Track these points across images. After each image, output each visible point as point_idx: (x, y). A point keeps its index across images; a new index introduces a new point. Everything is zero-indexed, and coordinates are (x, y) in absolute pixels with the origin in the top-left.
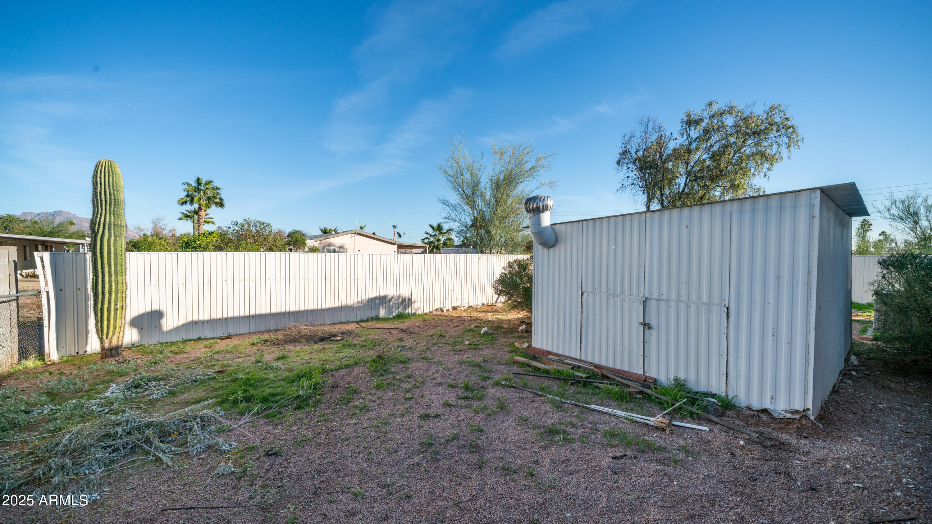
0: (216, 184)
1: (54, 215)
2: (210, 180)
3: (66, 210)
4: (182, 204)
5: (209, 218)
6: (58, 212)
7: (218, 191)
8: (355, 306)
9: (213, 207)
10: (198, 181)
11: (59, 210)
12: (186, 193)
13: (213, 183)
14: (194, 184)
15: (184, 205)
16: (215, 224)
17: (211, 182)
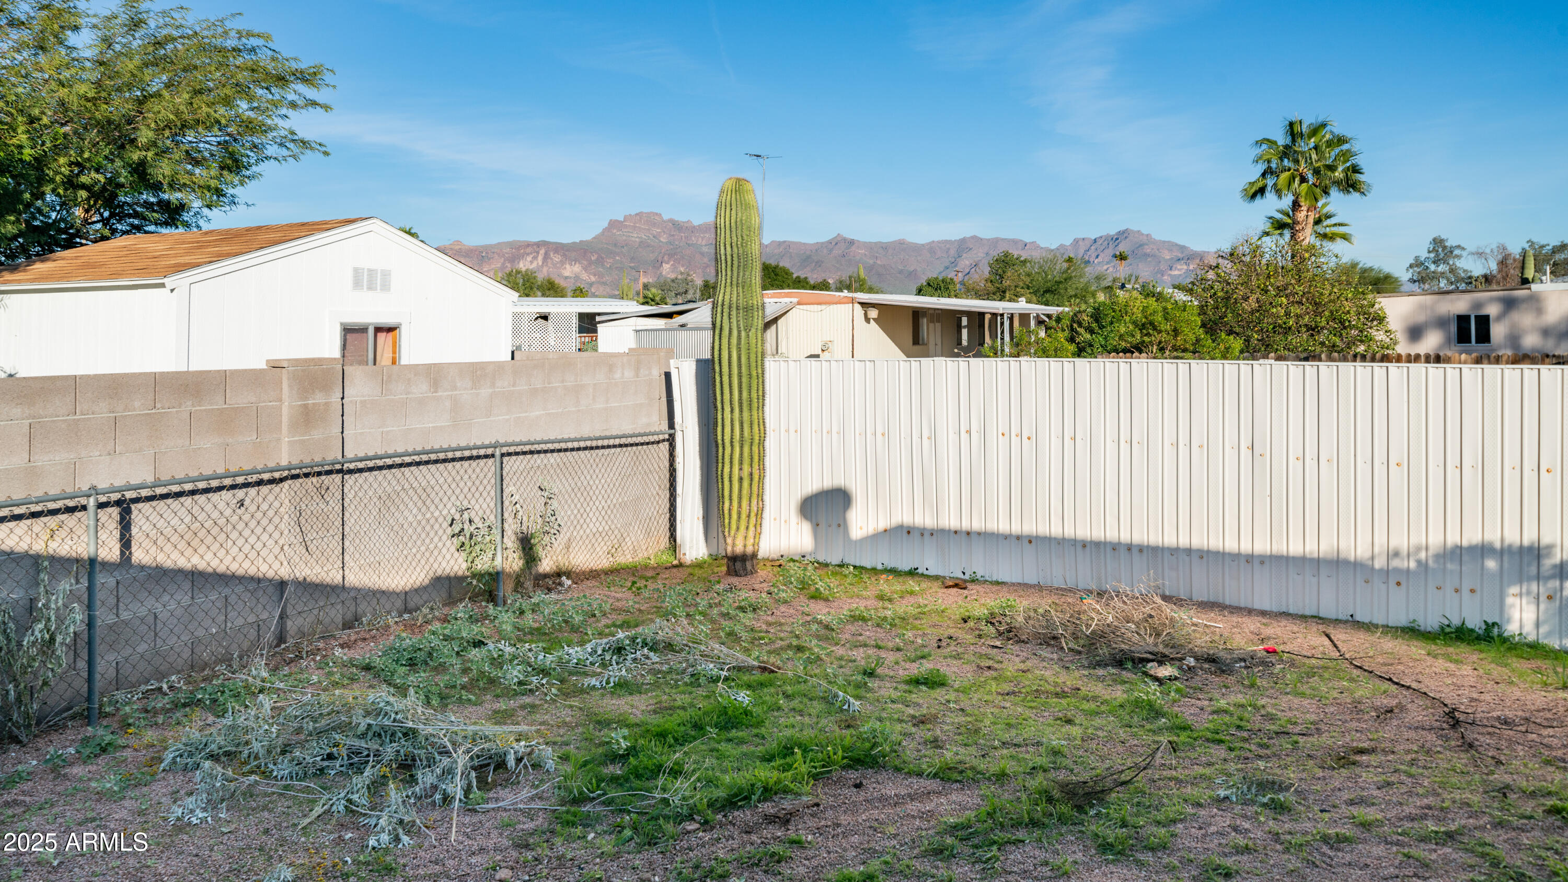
0: (1337, 128)
1: (1117, 239)
2: (1320, 119)
3: (1134, 227)
4: (1253, 196)
5: (1335, 225)
6: (1124, 232)
7: (1345, 147)
8: (1379, 564)
9: (1334, 193)
10: (1293, 130)
11: (1124, 228)
12: (1261, 167)
13: (1328, 128)
14: (1282, 140)
15: (1258, 200)
16: (1353, 239)
17: (1324, 125)
